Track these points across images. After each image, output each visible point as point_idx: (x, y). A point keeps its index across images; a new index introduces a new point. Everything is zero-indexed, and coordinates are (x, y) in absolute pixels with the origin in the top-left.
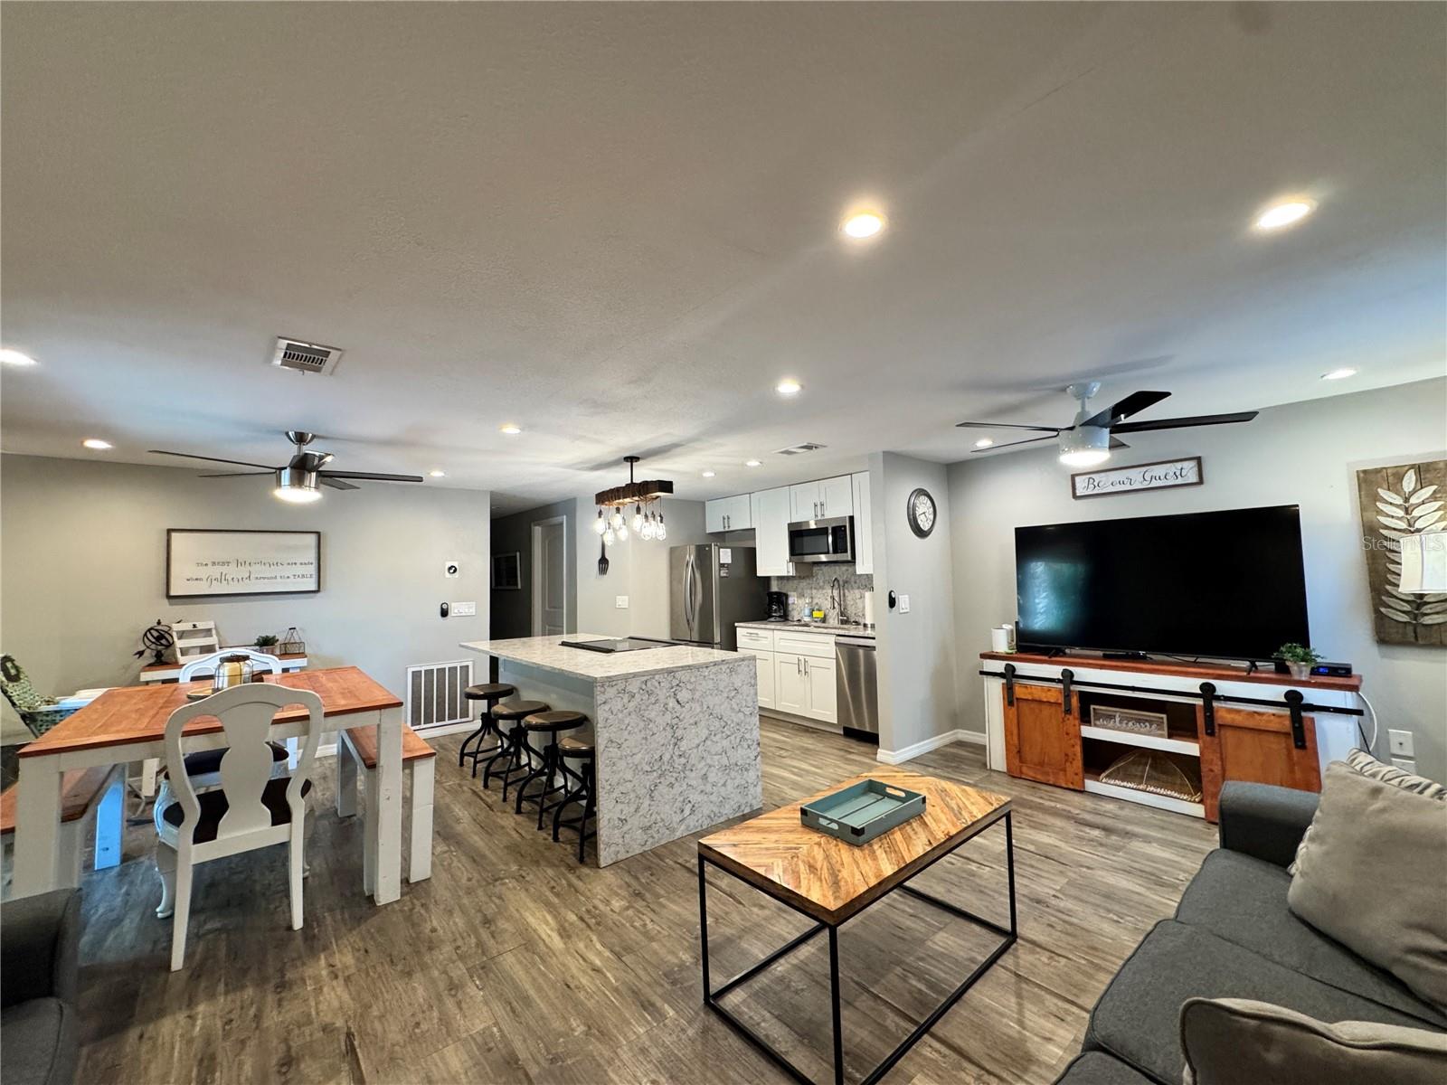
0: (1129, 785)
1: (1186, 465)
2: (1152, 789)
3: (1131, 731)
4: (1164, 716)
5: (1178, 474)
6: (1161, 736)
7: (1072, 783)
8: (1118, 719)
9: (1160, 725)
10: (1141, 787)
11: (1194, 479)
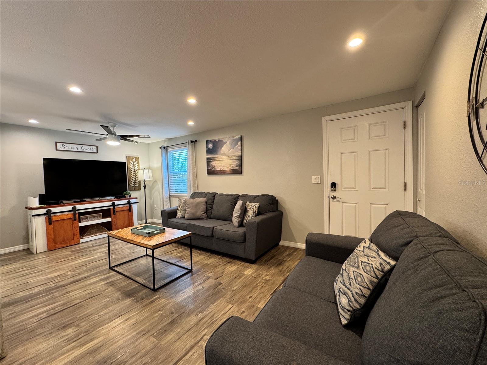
0: (92, 236)
1: (93, 147)
2: (98, 234)
3: (92, 220)
4: (102, 214)
5: (91, 149)
6: (101, 219)
7: (76, 242)
8: (88, 218)
9: (100, 216)
10: (96, 235)
11: (95, 151)
